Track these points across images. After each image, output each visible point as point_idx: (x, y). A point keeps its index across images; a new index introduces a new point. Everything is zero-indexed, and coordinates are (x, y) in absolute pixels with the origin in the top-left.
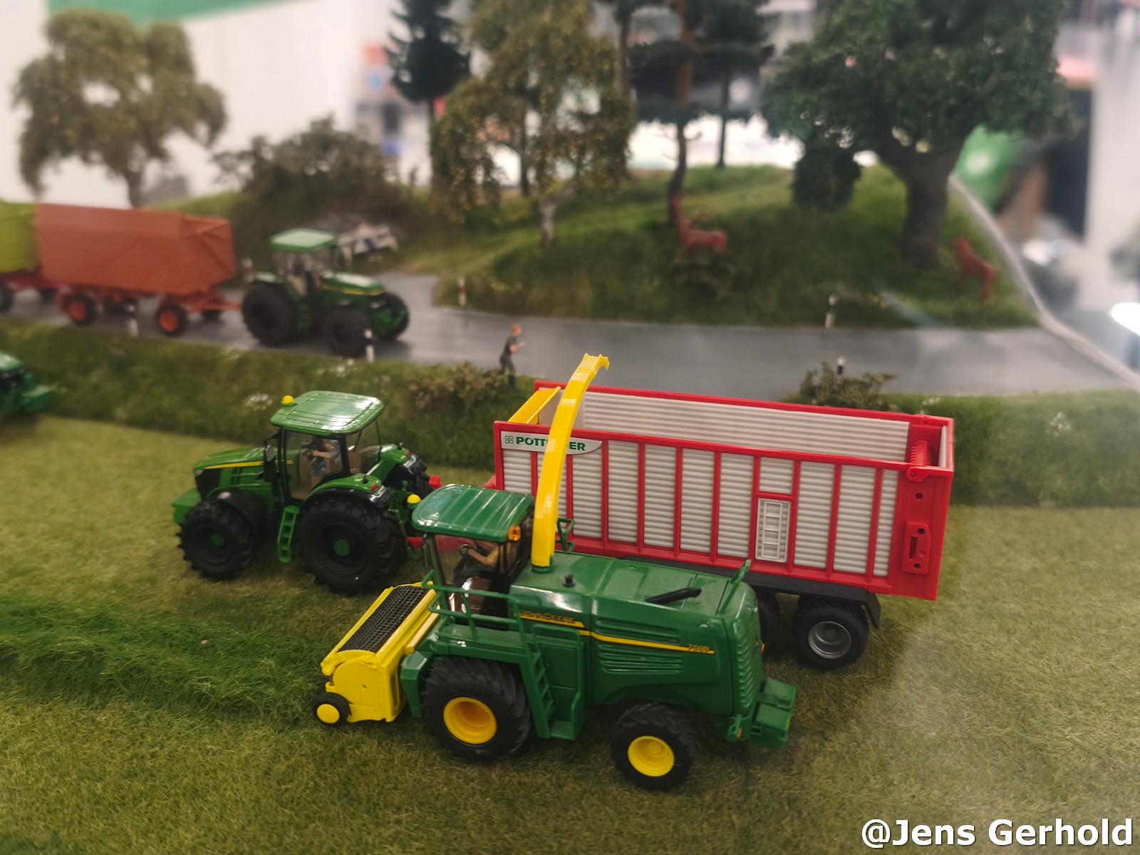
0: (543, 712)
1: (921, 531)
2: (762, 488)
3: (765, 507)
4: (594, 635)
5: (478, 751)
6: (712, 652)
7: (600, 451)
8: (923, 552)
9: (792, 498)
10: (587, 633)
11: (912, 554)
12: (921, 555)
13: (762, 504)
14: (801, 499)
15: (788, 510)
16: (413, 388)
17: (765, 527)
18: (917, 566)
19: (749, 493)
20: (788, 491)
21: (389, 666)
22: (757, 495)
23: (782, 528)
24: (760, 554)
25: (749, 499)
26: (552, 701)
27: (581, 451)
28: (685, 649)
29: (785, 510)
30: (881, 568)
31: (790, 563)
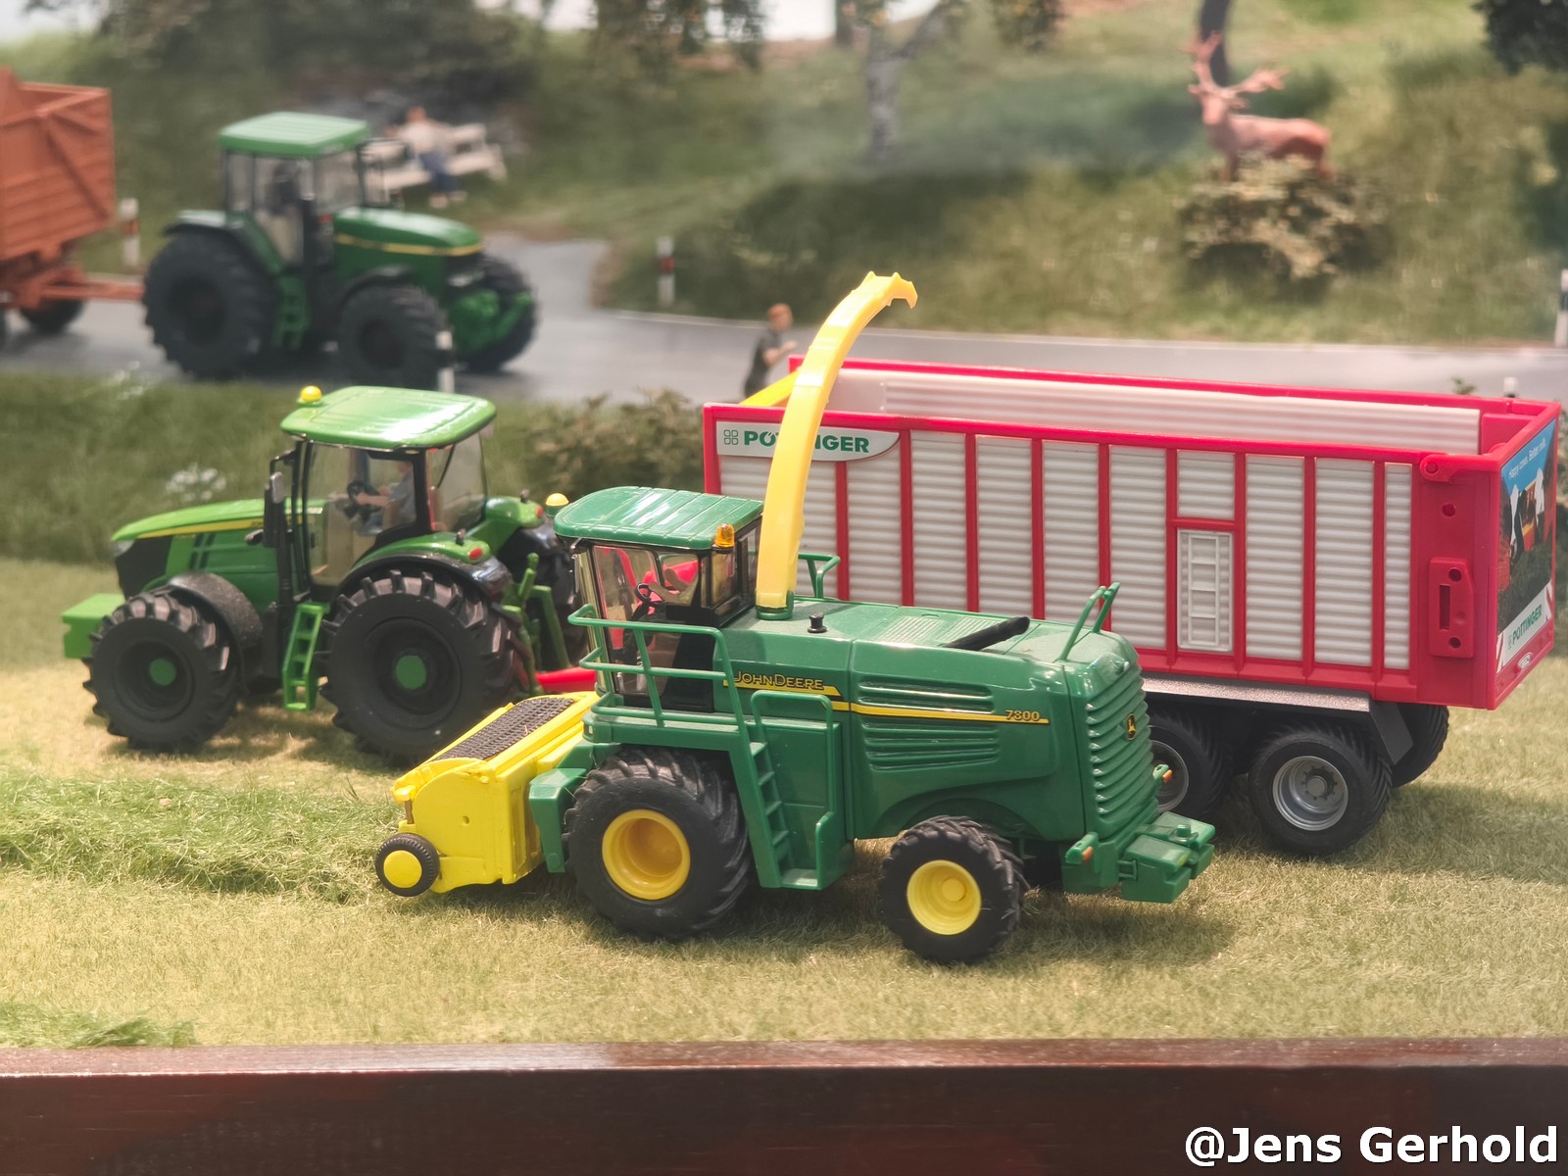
0: (767, 848)
1: (1455, 575)
2: (1184, 511)
3: (1190, 547)
4: (855, 708)
6: (1046, 721)
7: (896, 453)
8: (1462, 615)
9: (1236, 527)
10: (843, 706)
11: (1444, 622)
12: (1460, 622)
13: (1185, 541)
14: (1250, 527)
15: (1229, 550)
17: (1190, 584)
18: (1455, 643)
19: (1162, 520)
20: (1228, 514)
21: (510, 777)
22: (1175, 524)
23: (1221, 585)
24: (1185, 638)
25: (1162, 532)
28: (1003, 719)
29: (1225, 550)
30: (1397, 655)
31: (1239, 653)
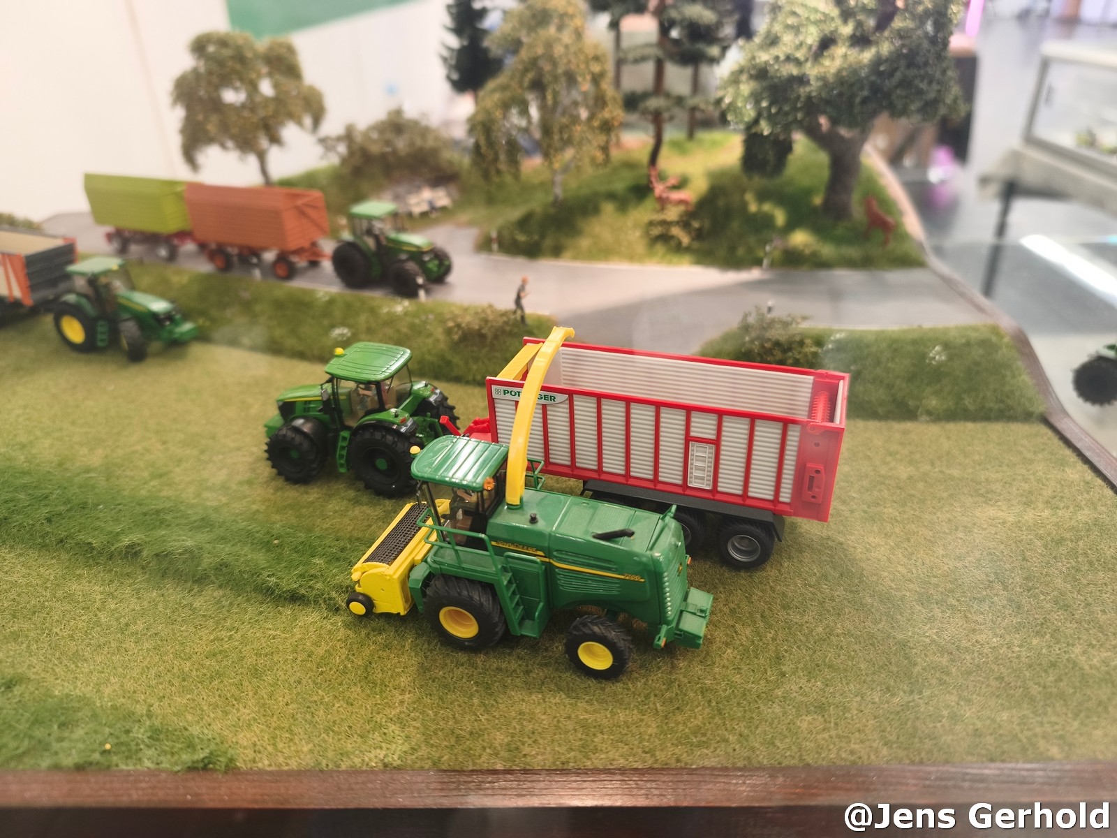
0: (515, 616)
1: (818, 472)
2: (692, 434)
3: (695, 448)
4: (551, 561)
5: (466, 643)
6: (643, 580)
7: (568, 402)
8: (819, 487)
9: (717, 443)
10: (547, 560)
11: (810, 488)
12: (817, 490)
13: (693, 446)
14: (723, 443)
15: (713, 451)
16: (451, 324)
17: (695, 463)
18: (814, 497)
19: (683, 437)
20: (714, 437)
21: (399, 577)
22: (688, 439)
23: (708, 464)
24: (691, 482)
25: (683, 442)
26: (522, 607)
27: (552, 402)
28: (622, 577)
29: (711, 451)
30: (785, 496)
31: (714, 490)
